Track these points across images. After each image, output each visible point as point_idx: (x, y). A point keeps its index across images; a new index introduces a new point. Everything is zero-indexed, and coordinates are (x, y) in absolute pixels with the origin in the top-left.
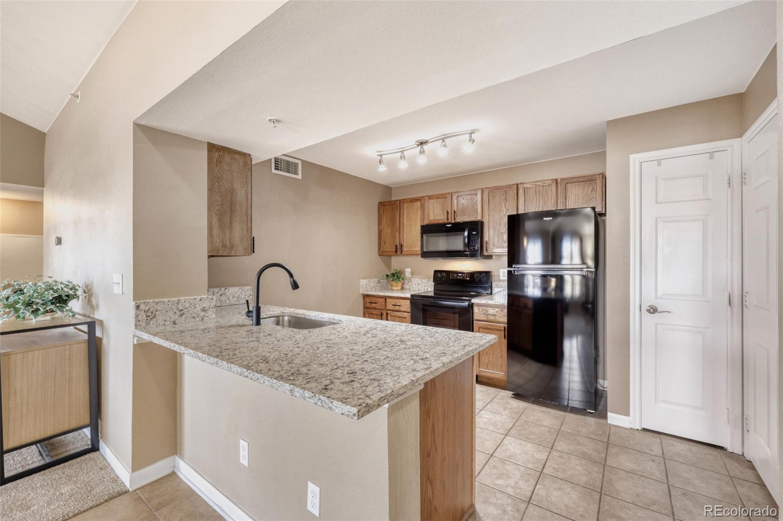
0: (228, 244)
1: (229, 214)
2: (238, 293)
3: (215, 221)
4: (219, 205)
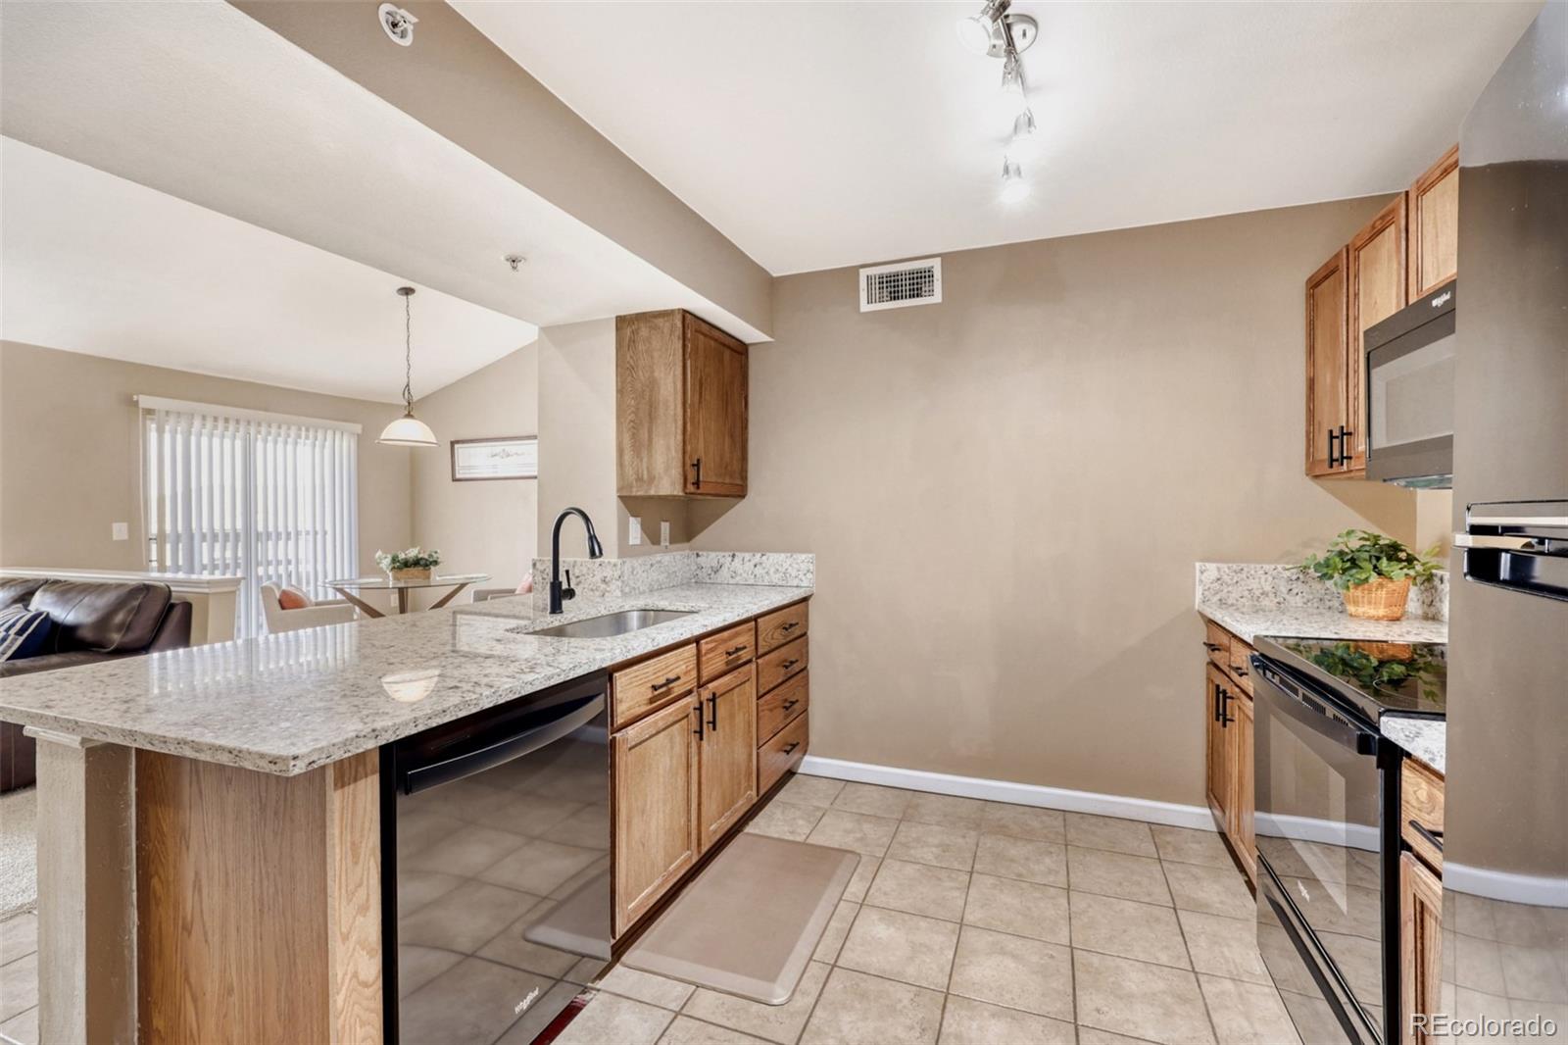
0: (645, 477)
1: (646, 425)
3: (627, 437)
4: (633, 412)
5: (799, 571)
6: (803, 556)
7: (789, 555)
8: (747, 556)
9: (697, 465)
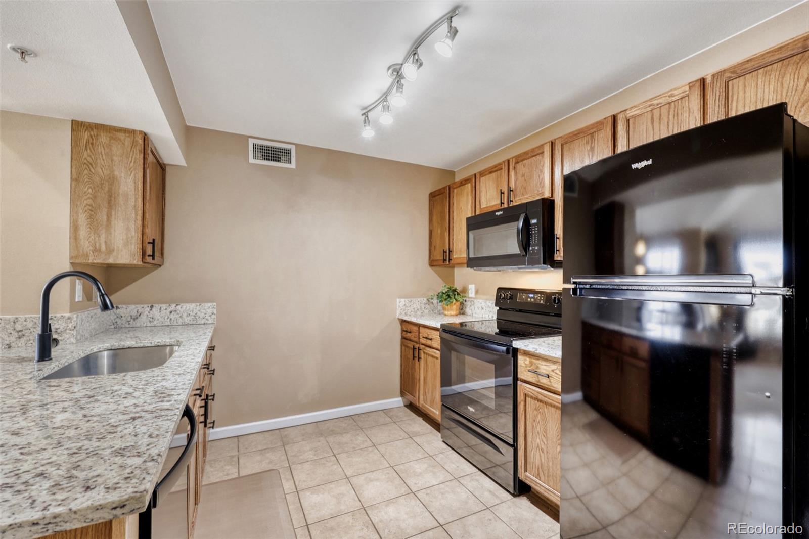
0: (103, 248)
1: (105, 211)
2: (195, 311)
3: (82, 219)
4: (89, 198)
5: (205, 314)
6: (210, 304)
7: (198, 304)
8: (164, 306)
9: (153, 243)
